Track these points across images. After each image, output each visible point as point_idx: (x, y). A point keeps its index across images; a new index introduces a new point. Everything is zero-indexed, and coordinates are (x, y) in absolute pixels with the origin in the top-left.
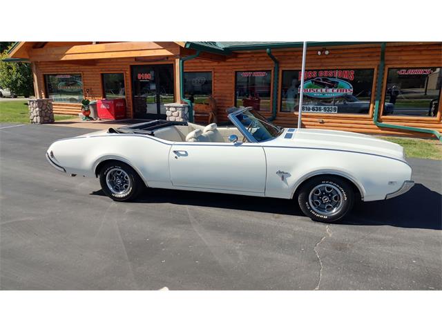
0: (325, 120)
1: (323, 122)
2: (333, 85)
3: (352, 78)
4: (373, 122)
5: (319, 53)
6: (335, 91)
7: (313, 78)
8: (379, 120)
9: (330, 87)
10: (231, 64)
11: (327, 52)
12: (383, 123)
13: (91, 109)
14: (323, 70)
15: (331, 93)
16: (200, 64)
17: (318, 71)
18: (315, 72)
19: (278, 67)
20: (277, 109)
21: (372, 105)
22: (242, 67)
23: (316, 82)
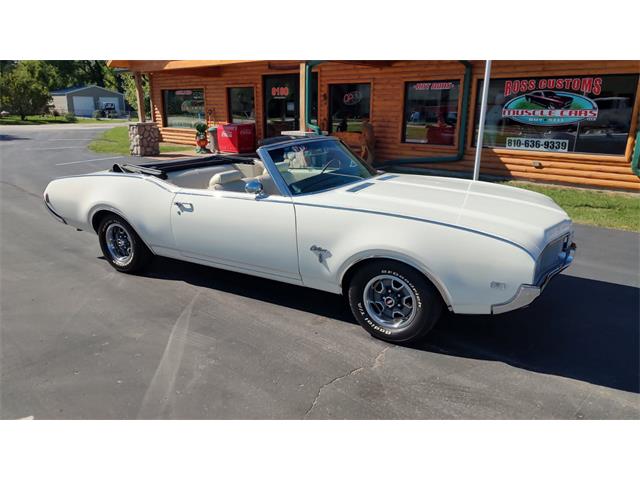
0: (544, 163)
1: (541, 167)
2: (564, 103)
3: (597, 91)
4: (630, 170)
6: (566, 113)
7: (528, 91)
10: (401, 70)
13: (210, 138)
14: (547, 78)
15: (558, 116)
16: (354, 72)
17: (538, 79)
18: (534, 82)
19: (471, 74)
20: (465, 142)
21: (630, 140)
22: (416, 75)
23: (532, 98)
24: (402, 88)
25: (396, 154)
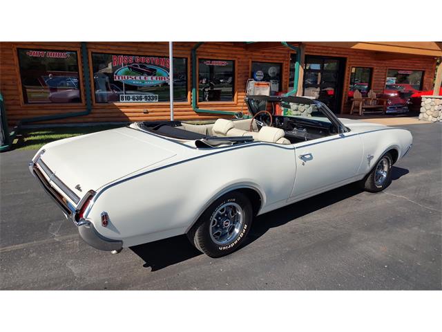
0: (149, 110)
1: (147, 112)
2: (151, 72)
3: (168, 66)
6: (154, 78)
7: (129, 64)
8: (197, 107)
9: (149, 74)
12: (200, 109)
15: (150, 80)
18: (132, 58)
19: (86, 49)
20: (91, 99)
21: (189, 93)
23: (133, 69)
24: (15, 54)
25: (21, 114)
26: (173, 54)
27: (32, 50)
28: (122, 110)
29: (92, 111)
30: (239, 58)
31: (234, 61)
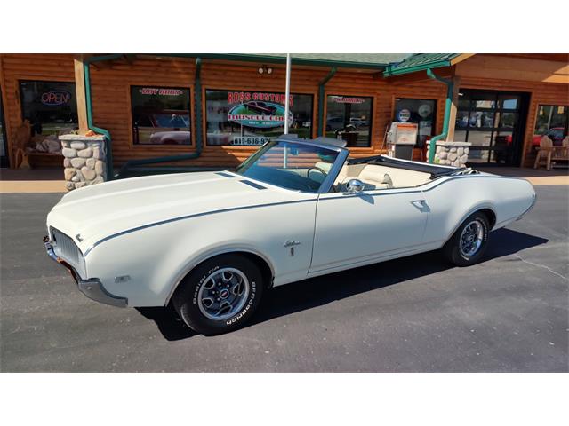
2: (270, 111)
3: (291, 104)
5: (261, 71)
6: (274, 118)
7: (245, 101)
9: (268, 114)
10: (123, 73)
11: (270, 71)
14: (258, 92)
15: (269, 120)
17: (252, 92)
19: (200, 84)
20: (202, 141)
22: (143, 80)
23: (249, 107)
24: (128, 91)
25: (129, 156)
26: (290, 89)
27: (146, 87)
28: (235, 154)
29: (202, 154)
30: (378, 95)
31: (372, 98)
